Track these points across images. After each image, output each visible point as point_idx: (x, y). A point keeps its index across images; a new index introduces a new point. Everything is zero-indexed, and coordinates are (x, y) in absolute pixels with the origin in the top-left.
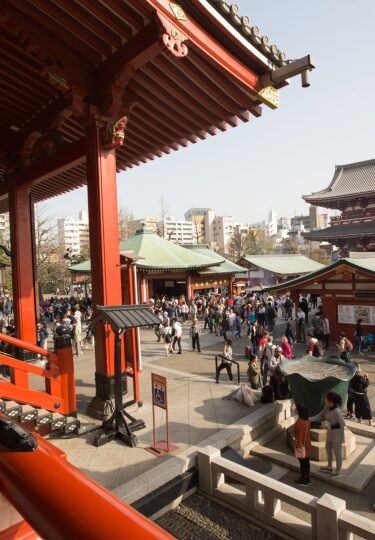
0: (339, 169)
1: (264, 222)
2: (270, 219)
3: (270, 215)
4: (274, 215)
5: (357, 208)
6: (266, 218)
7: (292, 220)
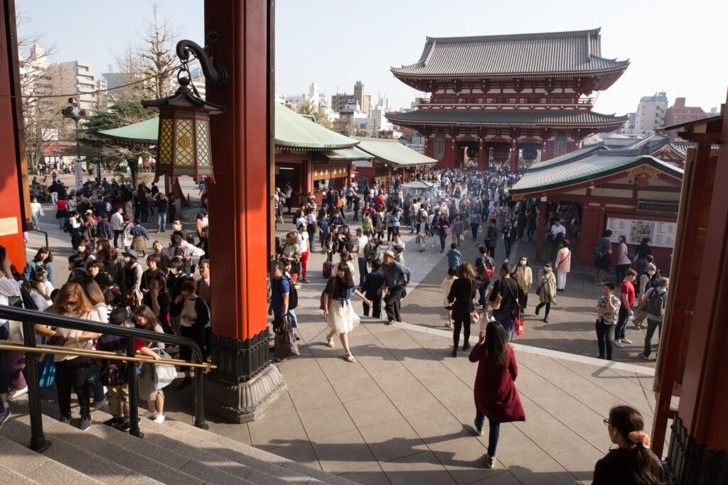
0: (430, 42)
1: (304, 96)
2: (311, 94)
3: (312, 88)
4: (316, 88)
5: (450, 92)
6: (307, 92)
7: (334, 97)
